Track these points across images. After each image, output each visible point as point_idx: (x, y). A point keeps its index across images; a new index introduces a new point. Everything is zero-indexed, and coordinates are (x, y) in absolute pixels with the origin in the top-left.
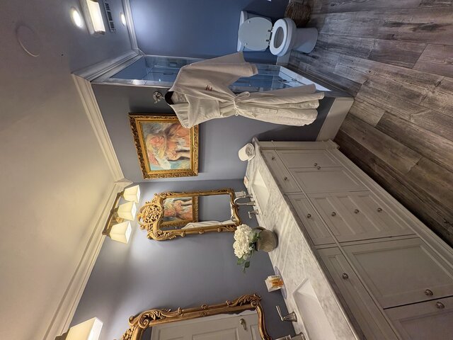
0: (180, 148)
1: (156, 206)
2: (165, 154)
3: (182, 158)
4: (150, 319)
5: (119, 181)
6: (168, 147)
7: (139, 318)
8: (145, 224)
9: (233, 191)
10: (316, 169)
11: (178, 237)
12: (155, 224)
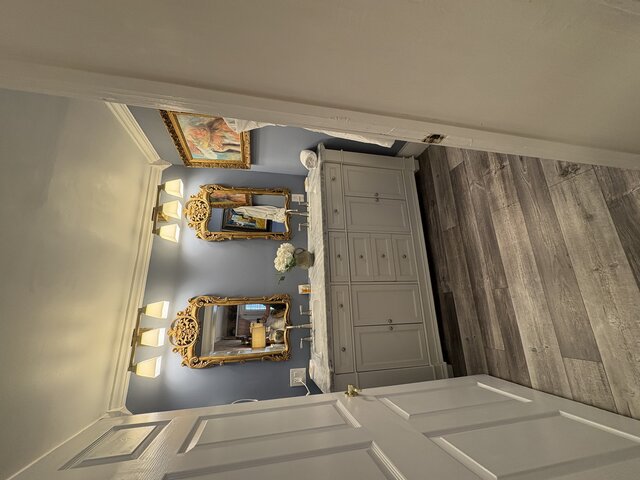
0: (227, 141)
1: (202, 203)
2: (209, 146)
3: (230, 151)
4: (204, 302)
5: (154, 163)
6: (212, 140)
7: (195, 300)
8: (193, 222)
9: (290, 192)
10: (373, 200)
11: (226, 240)
12: (203, 223)
